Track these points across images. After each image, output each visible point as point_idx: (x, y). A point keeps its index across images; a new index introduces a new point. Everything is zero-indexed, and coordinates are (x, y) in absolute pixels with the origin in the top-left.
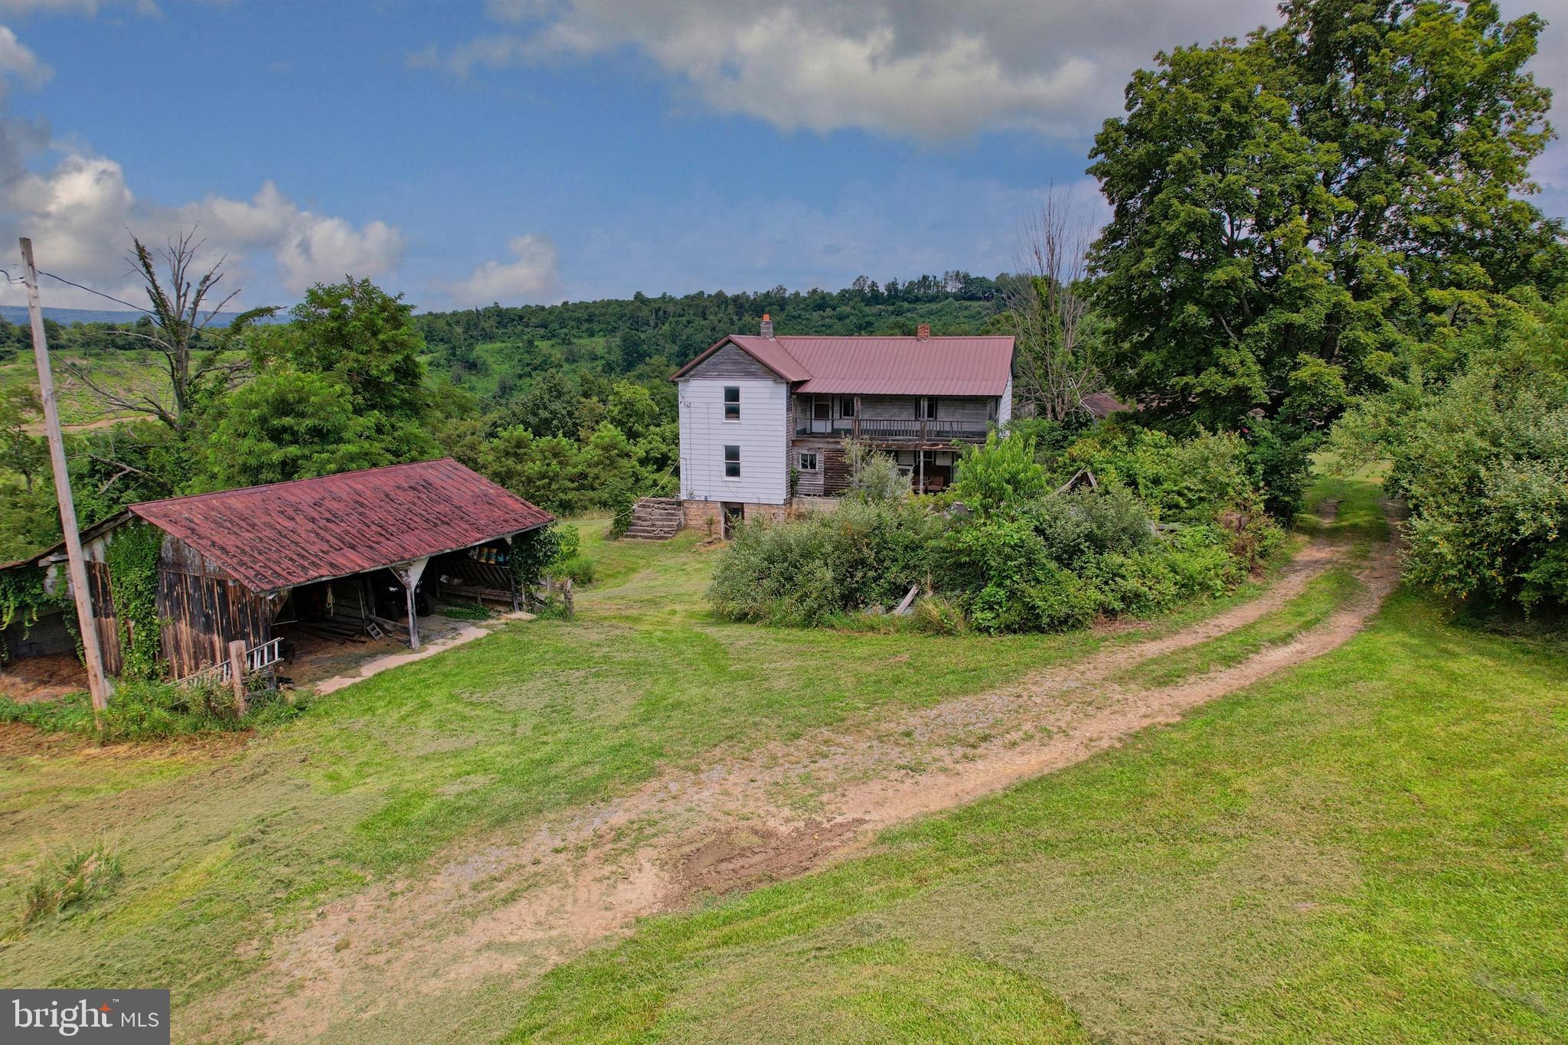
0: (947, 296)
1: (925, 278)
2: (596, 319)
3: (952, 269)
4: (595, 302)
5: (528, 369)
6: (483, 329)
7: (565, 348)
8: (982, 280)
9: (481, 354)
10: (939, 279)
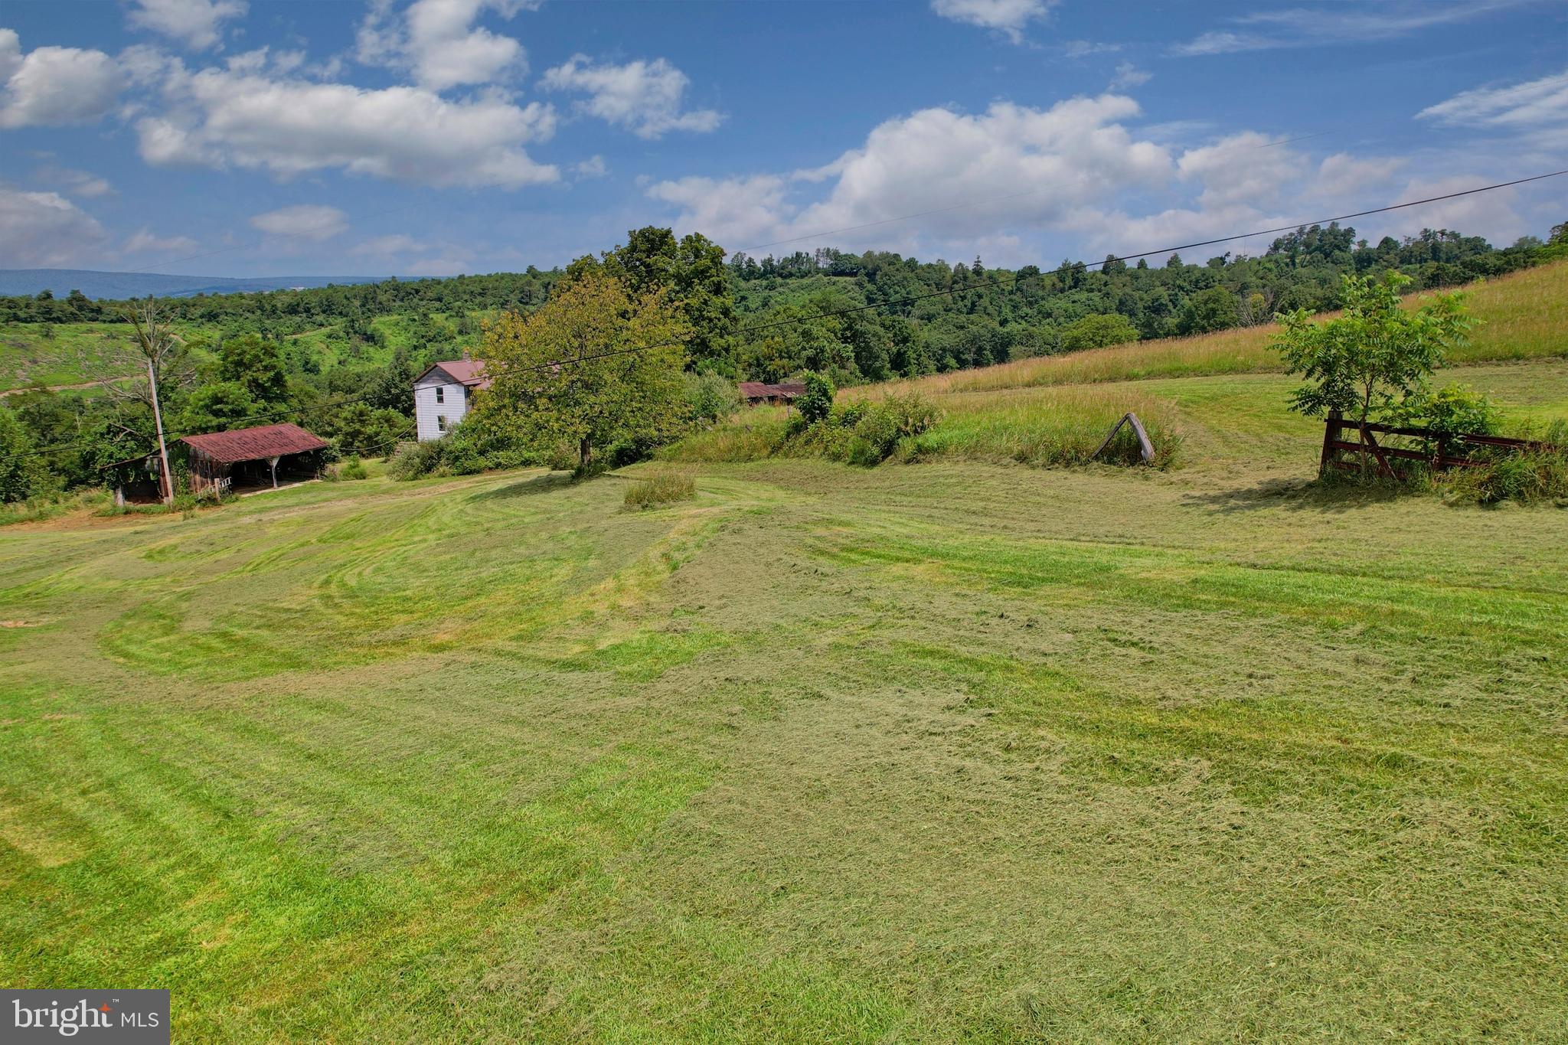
0: (818, 271)
1: (798, 255)
2: (490, 292)
3: (823, 246)
4: (490, 276)
5: (423, 341)
6: (380, 303)
7: (457, 320)
8: (849, 257)
9: (379, 326)
10: (811, 255)
